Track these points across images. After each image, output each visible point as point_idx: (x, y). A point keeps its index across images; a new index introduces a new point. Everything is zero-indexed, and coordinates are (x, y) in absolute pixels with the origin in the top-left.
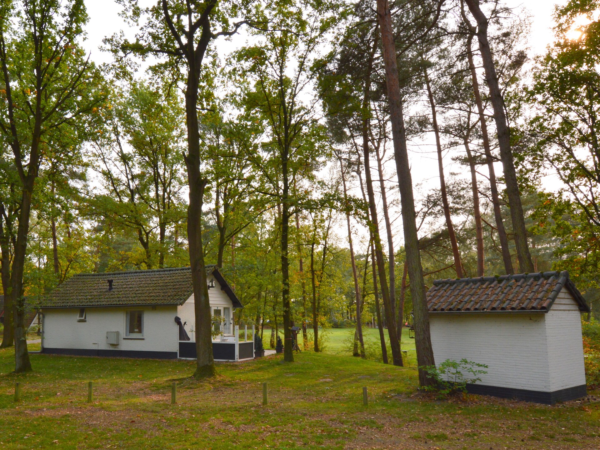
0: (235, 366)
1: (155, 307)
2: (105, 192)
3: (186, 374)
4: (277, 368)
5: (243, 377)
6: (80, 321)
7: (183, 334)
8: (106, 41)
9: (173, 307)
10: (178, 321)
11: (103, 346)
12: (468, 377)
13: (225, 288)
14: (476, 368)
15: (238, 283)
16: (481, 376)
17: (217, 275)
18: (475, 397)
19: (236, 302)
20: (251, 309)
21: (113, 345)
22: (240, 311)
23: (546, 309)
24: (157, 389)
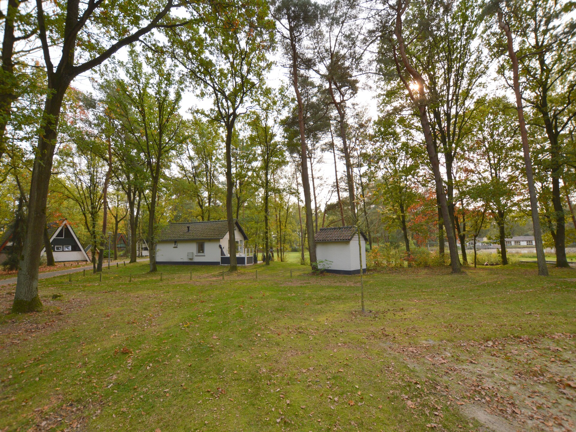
0: (245, 267)
1: (210, 240)
2: (180, 176)
3: (226, 270)
4: (263, 268)
5: (249, 271)
6: (174, 247)
7: (222, 253)
8: (189, 109)
9: (218, 240)
10: (220, 246)
11: (186, 260)
12: (327, 267)
13: (241, 230)
14: (329, 263)
15: (246, 227)
16: (330, 265)
17: (237, 223)
18: (328, 274)
19: (245, 238)
20: (252, 241)
21: (190, 259)
22: (247, 242)
23: (350, 240)
24: (214, 276)
